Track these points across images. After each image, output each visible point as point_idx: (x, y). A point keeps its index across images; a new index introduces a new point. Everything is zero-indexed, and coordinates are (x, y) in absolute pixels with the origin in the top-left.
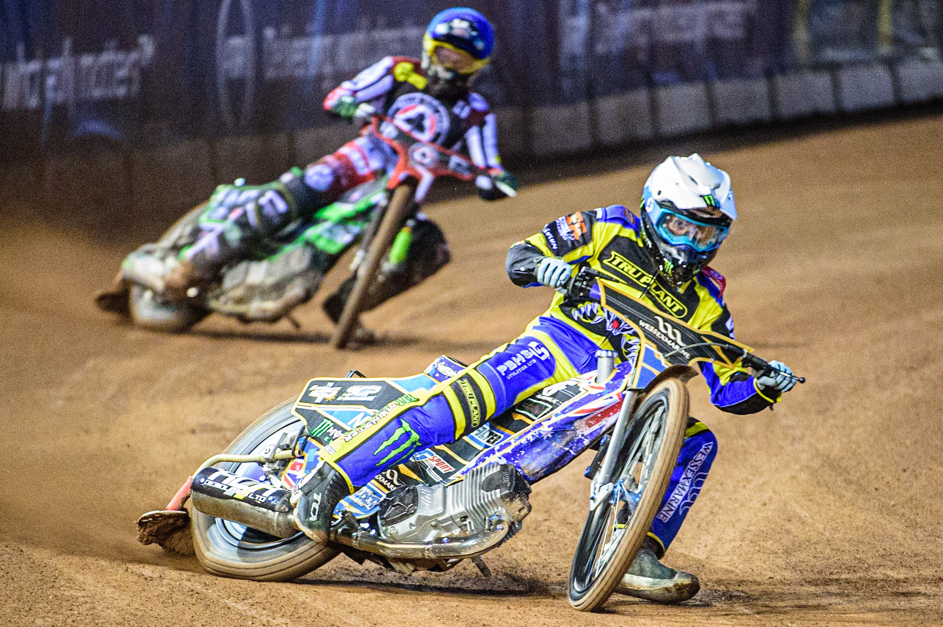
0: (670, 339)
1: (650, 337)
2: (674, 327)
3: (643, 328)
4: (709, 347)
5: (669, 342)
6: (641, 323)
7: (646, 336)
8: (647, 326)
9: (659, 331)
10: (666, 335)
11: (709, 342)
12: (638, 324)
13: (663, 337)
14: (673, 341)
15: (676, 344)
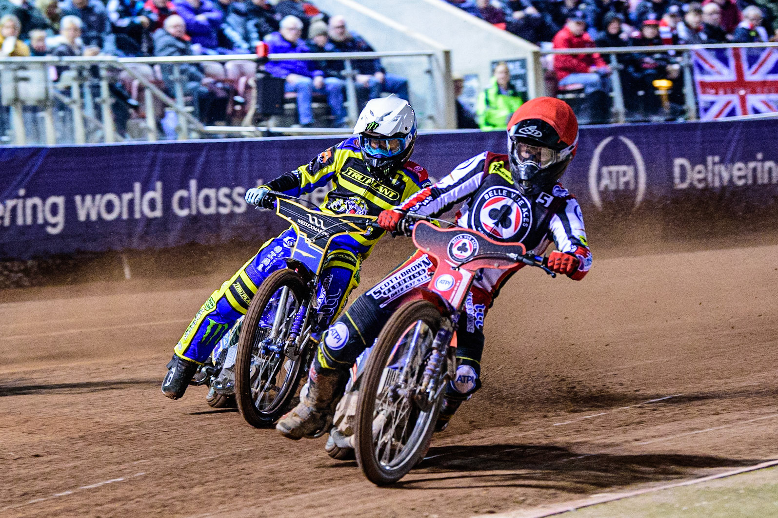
0: (316, 227)
1: (303, 228)
2: (318, 218)
3: (299, 224)
4: (346, 225)
5: (315, 229)
6: (299, 221)
7: (301, 230)
8: (301, 222)
9: (309, 223)
10: (314, 225)
11: (345, 221)
12: (296, 221)
13: (312, 227)
14: (318, 228)
15: (321, 229)
